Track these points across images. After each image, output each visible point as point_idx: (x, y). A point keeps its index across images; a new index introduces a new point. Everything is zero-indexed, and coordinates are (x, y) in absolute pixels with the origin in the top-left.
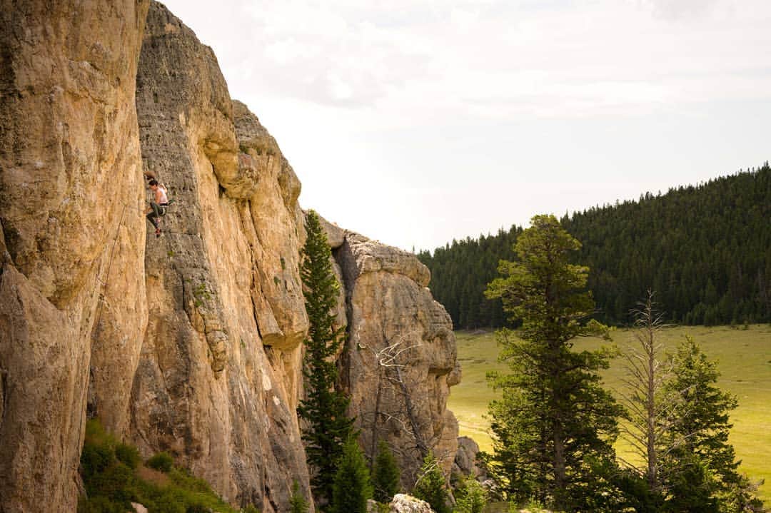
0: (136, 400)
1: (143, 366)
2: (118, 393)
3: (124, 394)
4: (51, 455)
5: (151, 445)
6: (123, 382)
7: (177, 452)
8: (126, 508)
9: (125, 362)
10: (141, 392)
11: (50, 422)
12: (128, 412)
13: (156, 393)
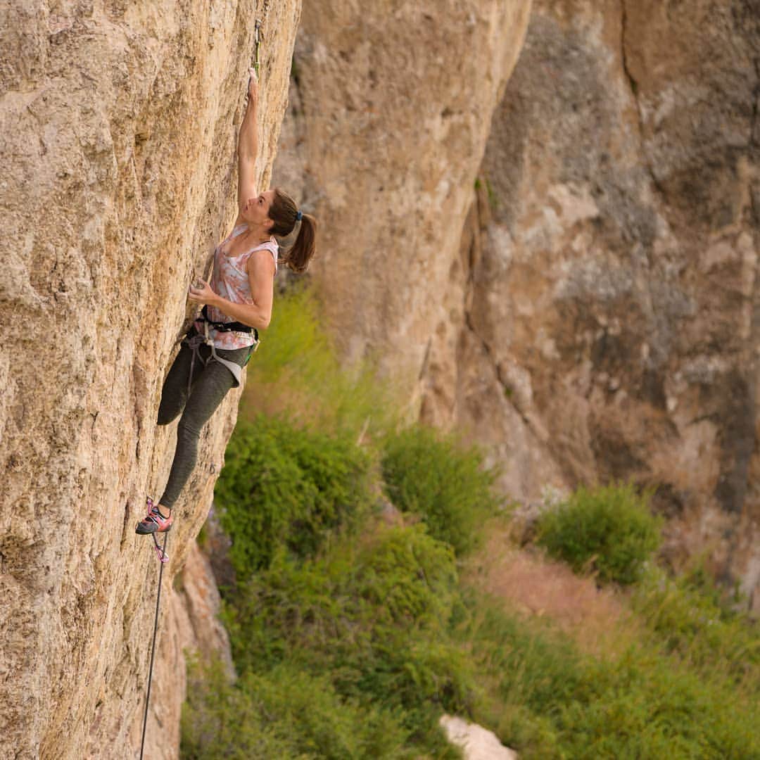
0: (498, 221)
1: (548, 58)
2: (412, 183)
3: (444, 186)
4: (83, 456)
5: (555, 449)
6: (439, 128)
7: (680, 488)
8: (416, 739)
9: (459, 29)
10: (525, 182)
11: (90, 299)
12: (452, 276)
13: (597, 192)
